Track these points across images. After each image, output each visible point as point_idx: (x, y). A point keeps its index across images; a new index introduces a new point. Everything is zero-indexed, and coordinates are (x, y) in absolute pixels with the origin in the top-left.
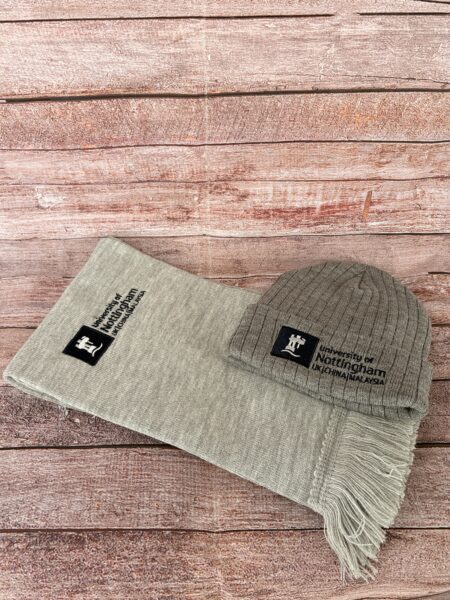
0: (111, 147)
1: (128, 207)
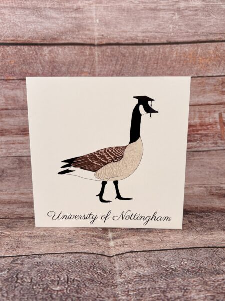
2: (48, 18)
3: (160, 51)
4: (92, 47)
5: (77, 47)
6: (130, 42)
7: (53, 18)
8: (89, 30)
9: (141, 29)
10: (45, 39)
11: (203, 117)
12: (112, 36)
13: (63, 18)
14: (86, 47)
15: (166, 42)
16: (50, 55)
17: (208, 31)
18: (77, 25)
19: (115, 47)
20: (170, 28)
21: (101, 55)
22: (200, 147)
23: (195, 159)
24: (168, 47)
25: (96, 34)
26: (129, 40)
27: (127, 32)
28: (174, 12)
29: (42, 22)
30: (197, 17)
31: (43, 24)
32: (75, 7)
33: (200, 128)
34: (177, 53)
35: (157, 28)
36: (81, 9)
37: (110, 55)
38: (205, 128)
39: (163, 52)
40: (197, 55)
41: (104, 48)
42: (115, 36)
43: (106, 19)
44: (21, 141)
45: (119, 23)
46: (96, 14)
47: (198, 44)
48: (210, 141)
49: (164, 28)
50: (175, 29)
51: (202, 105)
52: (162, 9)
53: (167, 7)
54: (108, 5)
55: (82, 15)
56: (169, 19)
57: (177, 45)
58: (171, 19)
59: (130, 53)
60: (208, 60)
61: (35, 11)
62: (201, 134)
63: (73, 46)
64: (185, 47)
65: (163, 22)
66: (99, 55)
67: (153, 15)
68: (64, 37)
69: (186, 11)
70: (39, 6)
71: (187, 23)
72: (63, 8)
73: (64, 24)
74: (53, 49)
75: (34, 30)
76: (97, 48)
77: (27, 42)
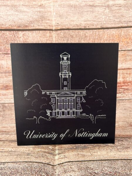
2: (21, 12)
3: (96, 33)
4: (51, 32)
5: (41, 32)
6: (76, 28)
7: (24, 12)
8: (49, 20)
9: (83, 19)
10: (20, 26)
11: (125, 77)
12: (64, 24)
13: (32, 12)
14: (47, 31)
15: (100, 27)
16: (24, 38)
17: (128, 20)
18: (41, 17)
19: (66, 31)
20: (103, 18)
21: (57, 37)
22: (123, 97)
23: (120, 105)
24: (101, 31)
25: (54, 23)
26: (76, 26)
27: (74, 21)
28: (105, 8)
29: (17, 15)
30: (120, 11)
31: (19, 16)
32: (39, 4)
33: (123, 85)
34: (107, 35)
35: (94, 18)
36: (43, 6)
37: (63, 36)
38: (126, 84)
39: (98, 34)
40: (121, 36)
41: (59, 32)
42: (66, 24)
43: (60, 12)
44: (4, 93)
45: (68, 15)
46: (53, 9)
47: (121, 29)
48: (130, 93)
49: (99, 18)
50: (106, 19)
51: (124, 69)
52: (97, 6)
53: (100, 5)
54: (61, 3)
55: (44, 9)
56: (102, 13)
57: (107, 30)
58: (103, 12)
59: (76, 35)
60: (128, 39)
61: (13, 8)
62: (124, 89)
63: (38, 31)
64: (113, 31)
65: (98, 15)
66: (55, 37)
67: (91, 10)
68: (32, 25)
69: (114, 7)
70: (15, 4)
71: (114, 15)
72: (31, 5)
73: (32, 15)
74: (25, 33)
75: (12, 20)
76: (54, 32)
77: (8, 28)
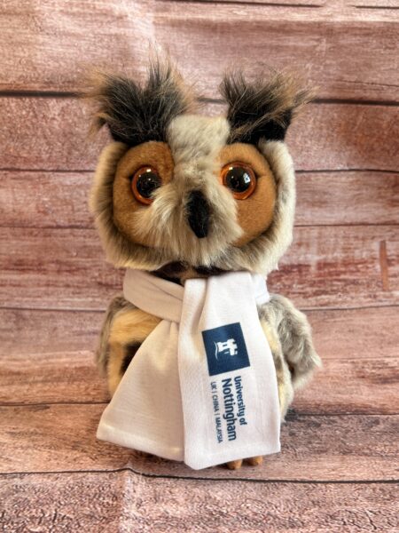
0: (19, 170)
1: (40, 264)
